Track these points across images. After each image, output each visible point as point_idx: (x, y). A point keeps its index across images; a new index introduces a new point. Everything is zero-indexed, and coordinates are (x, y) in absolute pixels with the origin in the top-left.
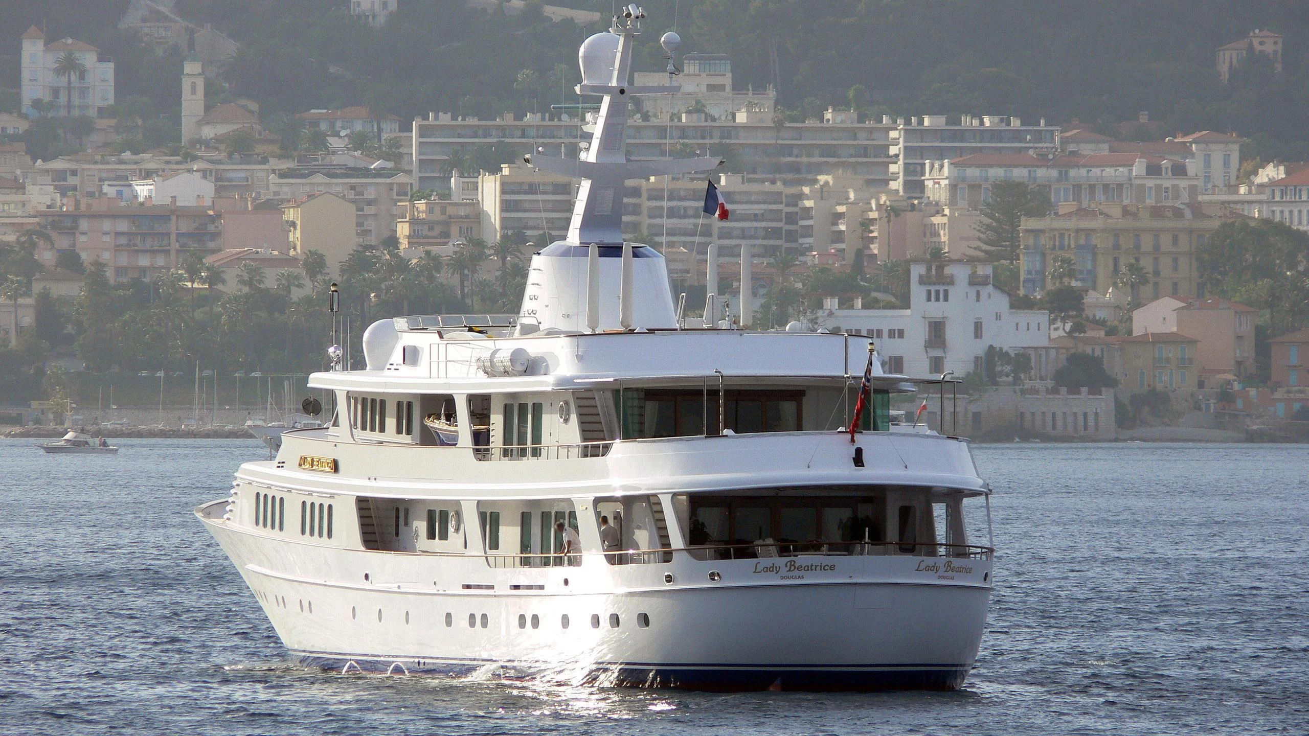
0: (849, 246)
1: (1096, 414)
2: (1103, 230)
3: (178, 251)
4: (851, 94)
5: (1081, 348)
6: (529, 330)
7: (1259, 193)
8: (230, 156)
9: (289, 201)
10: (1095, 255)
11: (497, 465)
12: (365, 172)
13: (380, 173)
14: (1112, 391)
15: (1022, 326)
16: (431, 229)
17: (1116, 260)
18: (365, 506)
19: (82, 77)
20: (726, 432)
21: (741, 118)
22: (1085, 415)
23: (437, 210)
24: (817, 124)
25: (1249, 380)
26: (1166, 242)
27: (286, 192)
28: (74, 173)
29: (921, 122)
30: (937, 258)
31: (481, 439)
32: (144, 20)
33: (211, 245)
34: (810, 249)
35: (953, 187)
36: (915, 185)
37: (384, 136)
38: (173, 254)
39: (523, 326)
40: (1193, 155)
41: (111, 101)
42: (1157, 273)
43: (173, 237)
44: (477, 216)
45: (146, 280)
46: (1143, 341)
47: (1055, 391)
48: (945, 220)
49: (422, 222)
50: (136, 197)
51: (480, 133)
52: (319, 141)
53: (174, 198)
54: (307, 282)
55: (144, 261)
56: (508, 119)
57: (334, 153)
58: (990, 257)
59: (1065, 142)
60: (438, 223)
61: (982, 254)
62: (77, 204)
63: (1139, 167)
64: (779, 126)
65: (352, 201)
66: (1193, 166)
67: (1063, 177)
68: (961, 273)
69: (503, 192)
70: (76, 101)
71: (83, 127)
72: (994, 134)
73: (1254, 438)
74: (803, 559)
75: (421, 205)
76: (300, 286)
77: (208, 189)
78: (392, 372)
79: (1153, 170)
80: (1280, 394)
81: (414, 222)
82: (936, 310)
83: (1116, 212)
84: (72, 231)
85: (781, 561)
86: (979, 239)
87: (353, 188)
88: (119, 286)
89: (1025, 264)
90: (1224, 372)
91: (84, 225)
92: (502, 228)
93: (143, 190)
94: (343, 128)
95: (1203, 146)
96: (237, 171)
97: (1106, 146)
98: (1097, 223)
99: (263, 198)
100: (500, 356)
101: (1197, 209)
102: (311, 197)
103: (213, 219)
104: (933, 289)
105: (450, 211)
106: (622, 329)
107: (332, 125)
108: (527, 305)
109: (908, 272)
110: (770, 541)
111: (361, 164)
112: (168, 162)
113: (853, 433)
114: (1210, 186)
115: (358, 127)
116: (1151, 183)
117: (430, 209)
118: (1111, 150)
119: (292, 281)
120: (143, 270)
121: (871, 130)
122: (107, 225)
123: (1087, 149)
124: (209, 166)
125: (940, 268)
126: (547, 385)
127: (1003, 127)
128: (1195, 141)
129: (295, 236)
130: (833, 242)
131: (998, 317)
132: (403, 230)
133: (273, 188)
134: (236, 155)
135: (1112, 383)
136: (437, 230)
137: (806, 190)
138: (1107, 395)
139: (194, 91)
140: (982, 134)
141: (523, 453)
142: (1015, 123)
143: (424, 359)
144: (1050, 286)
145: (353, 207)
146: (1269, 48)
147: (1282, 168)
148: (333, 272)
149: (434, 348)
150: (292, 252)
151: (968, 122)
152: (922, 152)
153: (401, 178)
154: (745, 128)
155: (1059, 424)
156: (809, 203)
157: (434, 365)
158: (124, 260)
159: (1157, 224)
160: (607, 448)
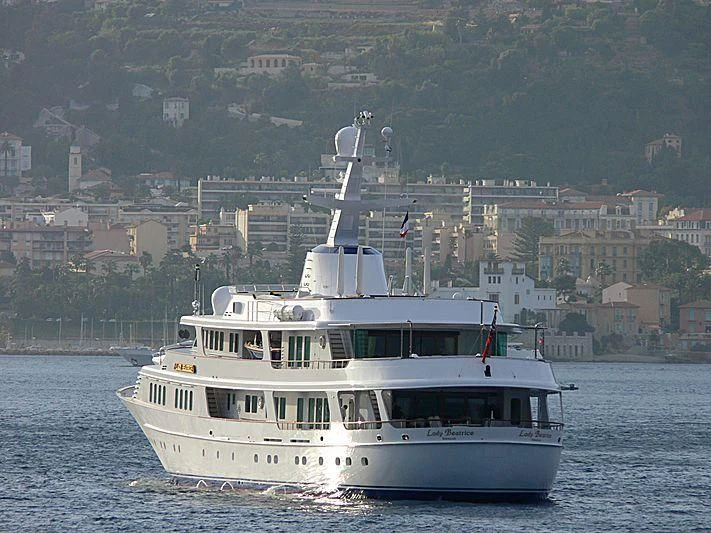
0: (442, 252)
1: (582, 347)
2: (585, 244)
3: (68, 252)
4: (442, 168)
5: (574, 310)
6: (304, 295)
7: (670, 225)
8: (96, 199)
9: (130, 224)
10: (581, 259)
11: (285, 371)
12: (173, 209)
13: (180, 209)
14: (590, 334)
15: (541, 297)
16: (209, 240)
17: (592, 261)
18: (211, 392)
19: (13, 155)
20: (413, 355)
21: (381, 180)
22: (576, 347)
23: (213, 230)
24: (424, 184)
25: (667, 329)
26: (620, 251)
27: (127, 219)
28: (9, 207)
29: (481, 183)
30: (493, 259)
31: (276, 356)
32: (47, 123)
33: (86, 249)
34: (420, 253)
35: (499, 220)
36: (478, 218)
37: (182, 189)
38: (65, 254)
39: (301, 292)
40: (632, 203)
41: (30, 168)
42: (615, 269)
43: (65, 244)
44: (235, 233)
45: (50, 267)
46: (607, 306)
47: (559, 334)
48: (495, 238)
49: (204, 236)
50: (45, 221)
51: (236, 187)
52: (146, 191)
53: (66, 222)
54: (142, 269)
55: (49, 257)
56: (252, 180)
57: (155, 197)
58: (522, 259)
59: (561, 195)
60: (212, 237)
61: (517, 257)
62: (12, 225)
63: (603, 210)
64: (403, 185)
65: (165, 225)
66: (633, 209)
67: (561, 215)
68: (507, 267)
69: (249, 220)
70: (10, 168)
71: (14, 182)
72: (522, 191)
73: (670, 361)
74: (455, 428)
75: (203, 227)
76: (137, 272)
77: (85, 217)
78: (228, 317)
79: (611, 212)
80: (684, 337)
81: (199, 236)
82: (494, 288)
83: (592, 234)
84: (8, 240)
85: (443, 429)
86: (516, 249)
87: (165, 217)
88: (36, 271)
89: (540, 263)
90: (655, 324)
91: (15, 236)
92: (249, 240)
93: (48, 217)
94: (159, 184)
95: (637, 198)
96: (100, 208)
97: (584, 198)
98: (583, 240)
99: (115, 223)
100: (287, 309)
101: (637, 233)
102: (142, 222)
103: (87, 234)
104: (492, 276)
105: (219, 230)
106: (357, 296)
107: (153, 182)
108: (304, 280)
109: (478, 267)
110: (437, 418)
111: (171, 205)
112: (62, 202)
113: (485, 357)
114: (642, 220)
115: (167, 183)
116: (609, 218)
117: (209, 230)
118: (586, 199)
119: (133, 269)
120: (49, 262)
121: (453, 188)
122: (28, 237)
123: (573, 199)
124: (84, 204)
125: (496, 265)
126: (313, 326)
127: (527, 186)
128: (633, 196)
129: (134, 244)
130: (433, 250)
131: (528, 292)
132: (193, 241)
133: (120, 217)
134: (100, 199)
135: (592, 330)
136: (212, 241)
137: (418, 221)
138: (588, 335)
139: (76, 163)
140: (515, 190)
141: (299, 365)
142: (533, 184)
143: (245, 310)
144: (555, 276)
145: (166, 228)
146: (674, 144)
147: (682, 211)
148: (156, 264)
149: (251, 304)
150: (132, 253)
151: (507, 184)
152: (482, 200)
153: (192, 212)
154: (383, 185)
155: (562, 351)
156: (419, 228)
157: (251, 313)
158: (37, 257)
159: (616, 241)
160: (346, 363)
